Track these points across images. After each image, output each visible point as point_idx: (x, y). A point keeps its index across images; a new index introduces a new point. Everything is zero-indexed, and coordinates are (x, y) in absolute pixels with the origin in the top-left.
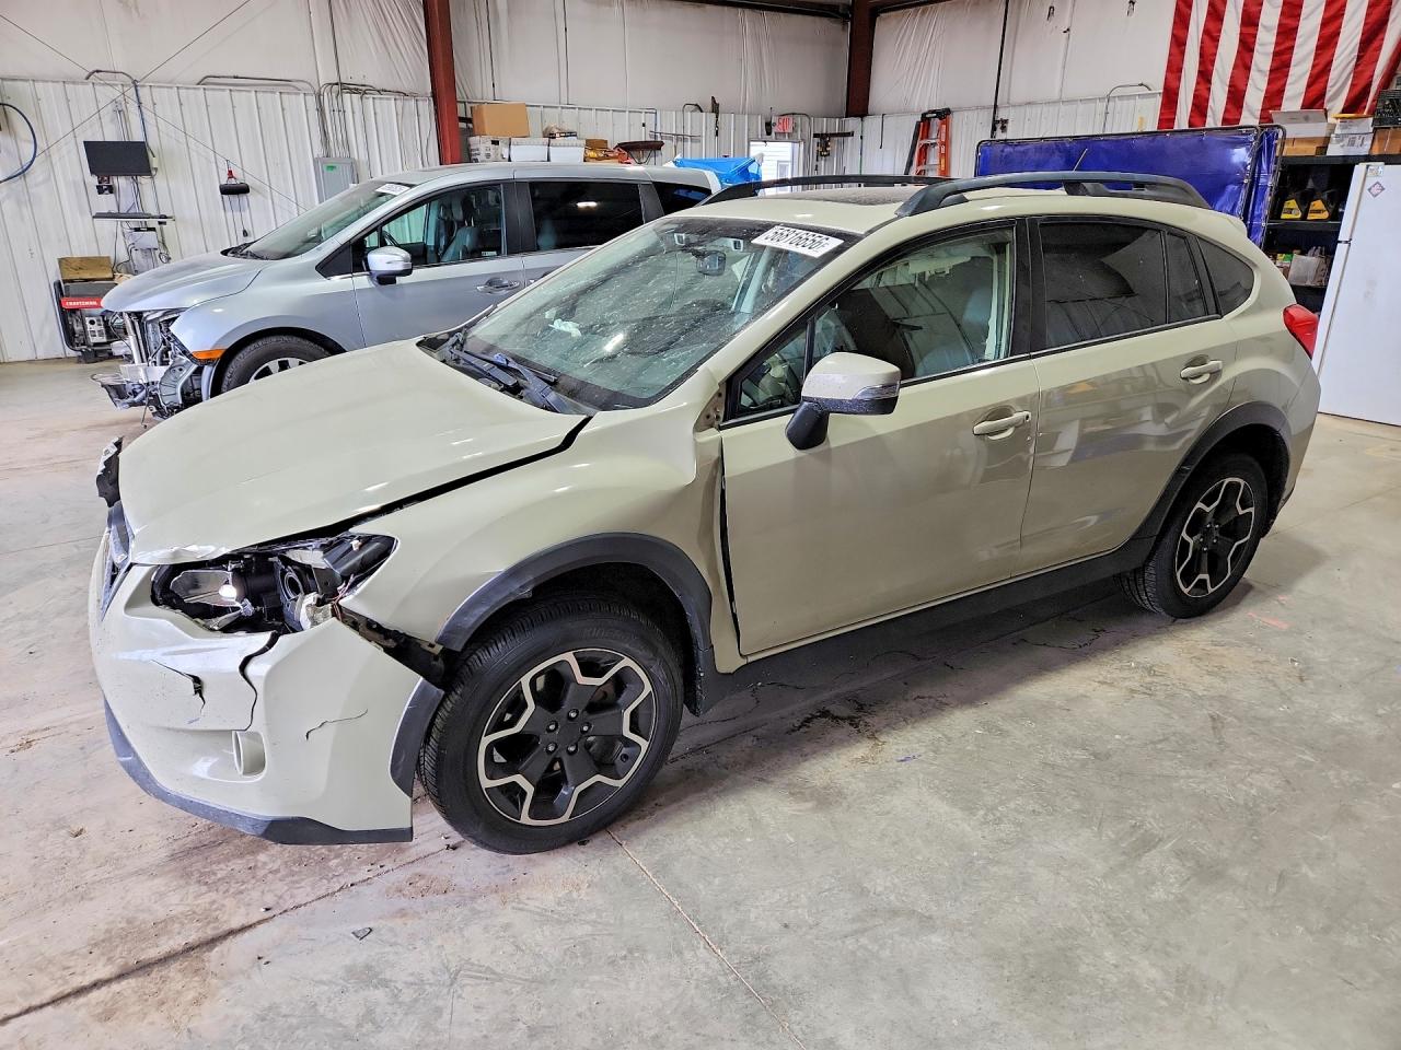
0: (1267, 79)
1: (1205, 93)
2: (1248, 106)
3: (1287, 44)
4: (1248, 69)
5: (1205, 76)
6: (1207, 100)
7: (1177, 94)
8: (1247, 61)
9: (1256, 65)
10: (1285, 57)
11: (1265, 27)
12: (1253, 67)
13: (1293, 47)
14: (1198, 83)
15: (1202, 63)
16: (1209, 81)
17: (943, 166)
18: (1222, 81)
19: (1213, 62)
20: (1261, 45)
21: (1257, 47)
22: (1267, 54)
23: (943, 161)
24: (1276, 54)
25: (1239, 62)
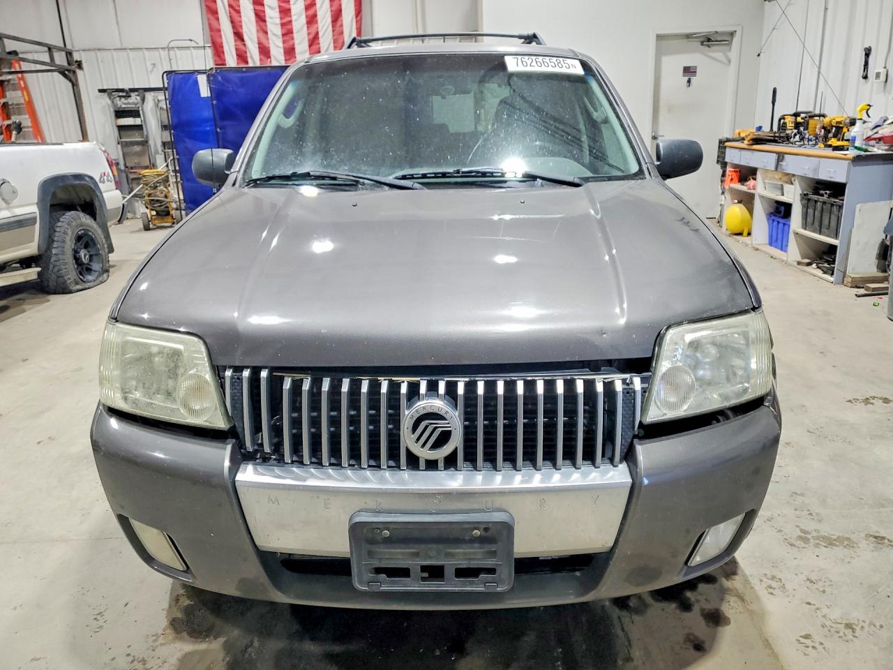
0: (281, 40)
1: (242, 47)
2: (274, 57)
3: (287, 19)
4: (266, 33)
5: (239, 36)
6: (246, 52)
7: (222, 47)
8: (265, 28)
9: (271, 31)
10: (289, 27)
11: (269, 7)
12: (269, 33)
13: (291, 21)
14: (235, 41)
15: (234, 27)
16: (242, 40)
17: (26, 97)
18: (251, 39)
19: (241, 26)
20: (271, 18)
21: (268, 19)
22: (277, 24)
23: (25, 93)
24: (283, 25)
25: (258, 28)
